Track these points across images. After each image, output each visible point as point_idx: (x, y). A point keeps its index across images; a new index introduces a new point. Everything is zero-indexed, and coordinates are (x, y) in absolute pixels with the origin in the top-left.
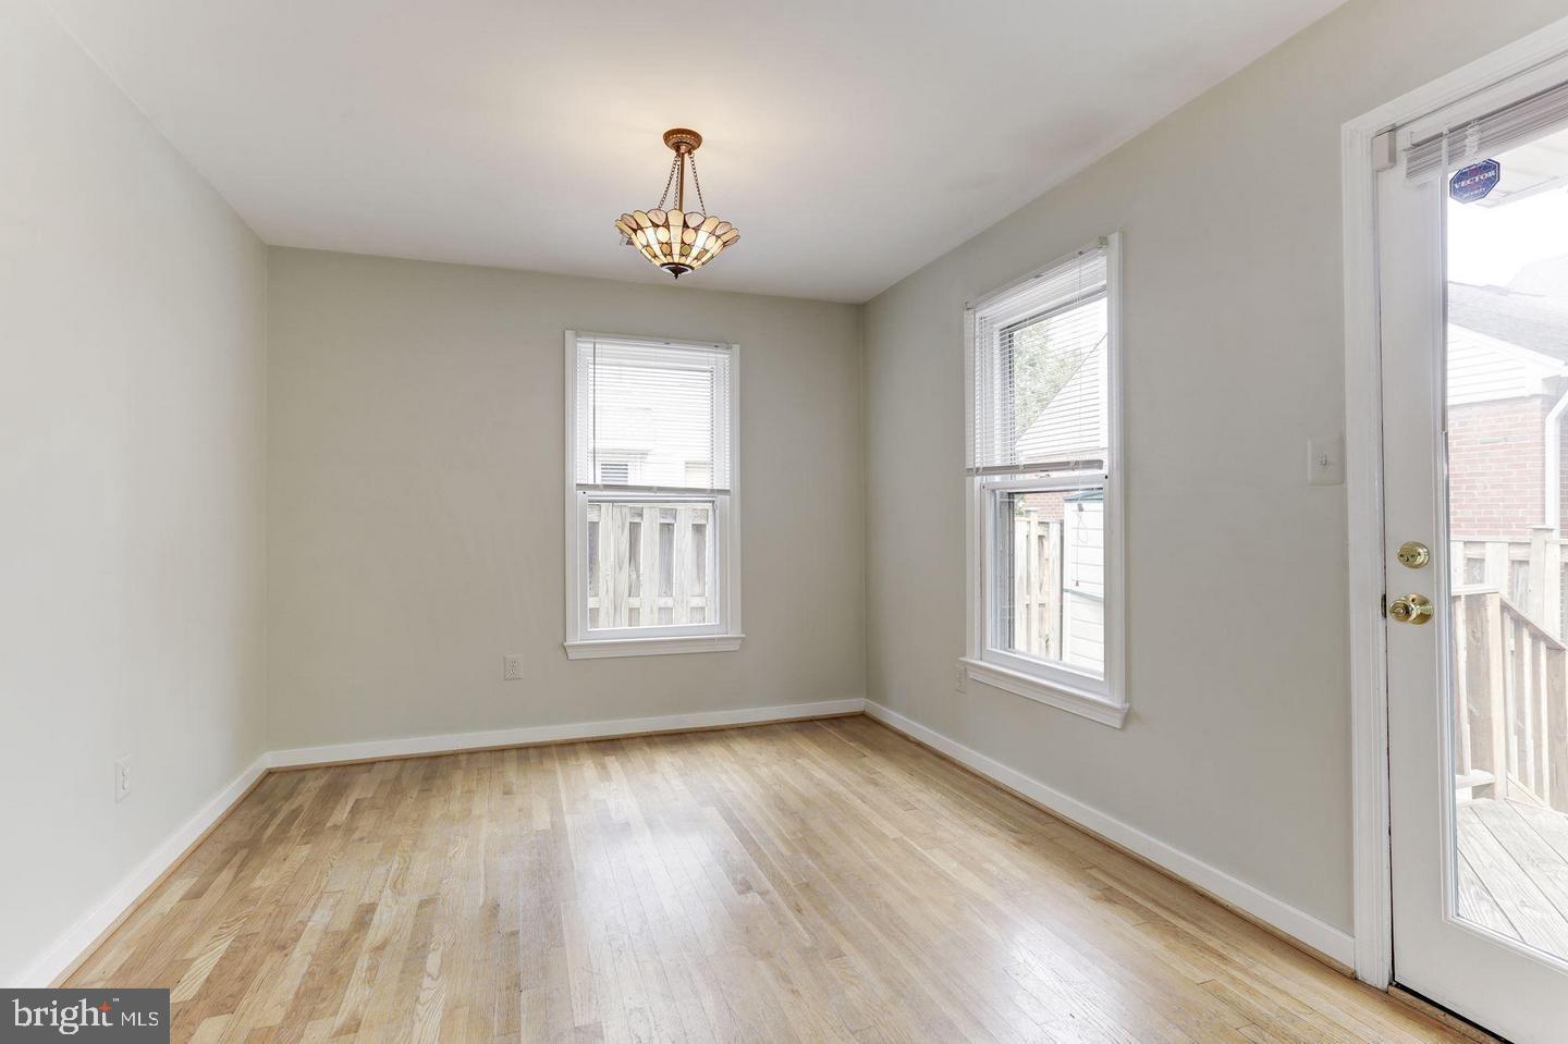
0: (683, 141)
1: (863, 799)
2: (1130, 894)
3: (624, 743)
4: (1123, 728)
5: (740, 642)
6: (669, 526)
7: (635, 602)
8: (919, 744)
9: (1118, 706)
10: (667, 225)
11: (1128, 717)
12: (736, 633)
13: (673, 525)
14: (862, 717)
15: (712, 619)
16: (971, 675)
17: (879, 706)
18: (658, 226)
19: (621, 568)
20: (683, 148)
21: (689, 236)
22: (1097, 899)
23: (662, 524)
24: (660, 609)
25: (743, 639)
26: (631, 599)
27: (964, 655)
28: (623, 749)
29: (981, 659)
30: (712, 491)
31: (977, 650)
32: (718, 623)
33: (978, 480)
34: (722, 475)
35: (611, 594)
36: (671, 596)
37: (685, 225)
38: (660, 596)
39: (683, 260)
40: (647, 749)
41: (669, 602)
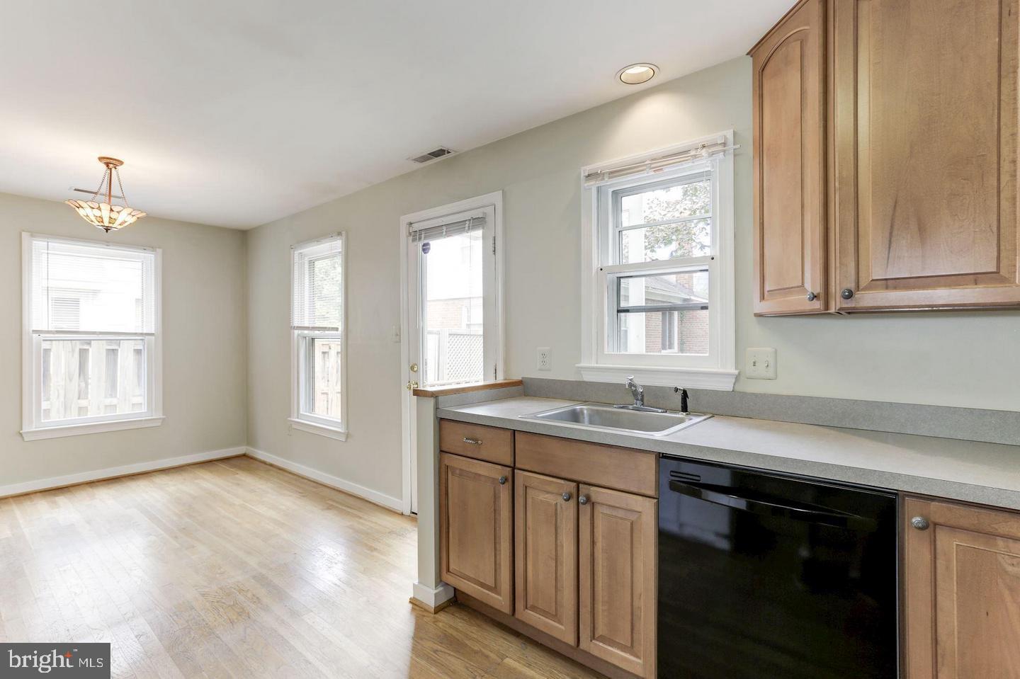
0: (110, 163)
1: (229, 492)
2: (337, 505)
3: (71, 489)
4: (346, 441)
5: (161, 421)
6: (114, 351)
7: (83, 403)
8: (271, 465)
9: (342, 431)
10: (99, 208)
11: (348, 436)
12: (159, 415)
13: (117, 350)
14: (244, 456)
15: (144, 409)
16: (294, 426)
17: (252, 449)
18: (93, 208)
19: (71, 380)
20: (111, 166)
21: (114, 215)
22: (323, 510)
23: (108, 350)
24: (106, 406)
25: (164, 419)
26: (79, 401)
27: (290, 416)
28: (70, 491)
29: (298, 418)
30: (142, 334)
31: (296, 415)
32: (146, 411)
33: (296, 332)
34: (150, 323)
35: (62, 399)
36: (116, 397)
37: (111, 210)
38: (106, 397)
39: (111, 225)
40: (90, 490)
41: (114, 401)
